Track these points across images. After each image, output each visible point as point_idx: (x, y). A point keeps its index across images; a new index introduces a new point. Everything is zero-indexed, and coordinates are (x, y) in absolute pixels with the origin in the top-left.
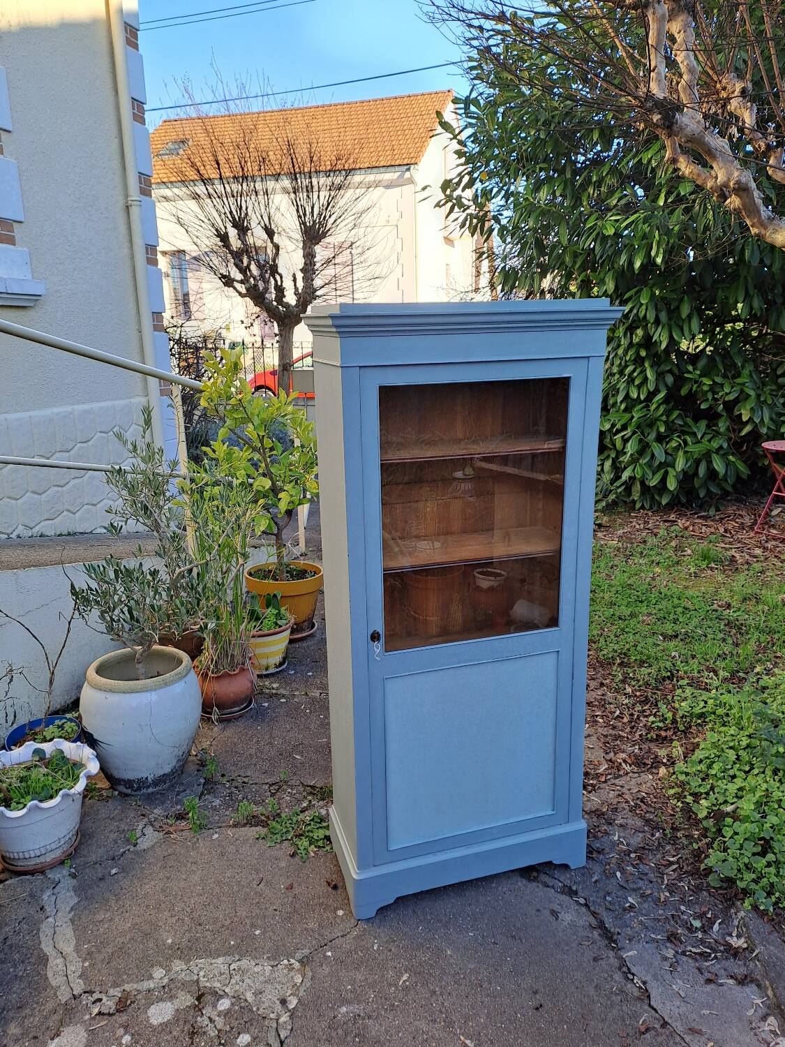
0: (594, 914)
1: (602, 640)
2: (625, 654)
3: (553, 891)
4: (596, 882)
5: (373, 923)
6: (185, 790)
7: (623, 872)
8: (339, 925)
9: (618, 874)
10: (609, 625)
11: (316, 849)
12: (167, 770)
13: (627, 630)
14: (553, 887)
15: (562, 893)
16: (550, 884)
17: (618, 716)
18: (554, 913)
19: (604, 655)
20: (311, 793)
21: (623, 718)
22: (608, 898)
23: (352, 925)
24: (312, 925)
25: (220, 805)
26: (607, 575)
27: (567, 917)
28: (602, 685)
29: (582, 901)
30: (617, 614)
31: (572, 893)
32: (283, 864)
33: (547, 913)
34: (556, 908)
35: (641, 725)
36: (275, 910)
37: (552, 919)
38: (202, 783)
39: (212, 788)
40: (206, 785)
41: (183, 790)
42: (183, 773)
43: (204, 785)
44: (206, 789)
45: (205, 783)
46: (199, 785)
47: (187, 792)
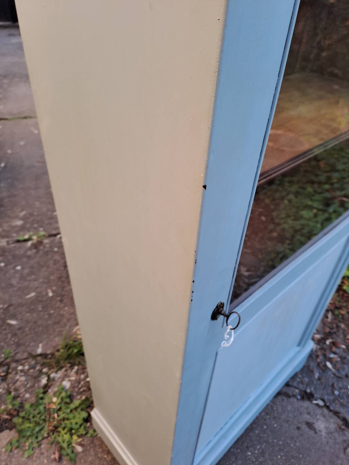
0: (336, 413)
3: (295, 400)
4: (319, 379)
7: (330, 360)
9: (329, 364)
11: (80, 440)
14: (294, 396)
15: (303, 398)
16: (291, 394)
18: (310, 425)
20: (43, 365)
22: (336, 393)
27: (321, 425)
29: (321, 403)
31: (309, 397)
33: (304, 427)
34: (307, 417)
37: (312, 433)
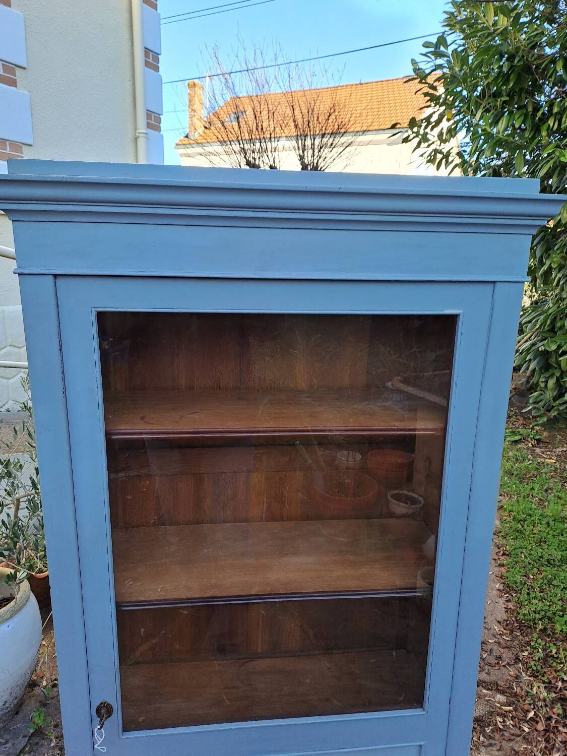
1: (525, 590)
2: (549, 619)
10: (535, 570)
13: (555, 582)
17: (531, 719)
19: (524, 615)
21: (537, 723)
26: (540, 500)
28: (517, 659)
30: (546, 557)
35: (560, 739)
38: (30, 735)
39: (37, 743)
40: (33, 738)
41: (4, 741)
42: (17, 713)
43: (30, 737)
44: (30, 744)
45: (33, 734)
46: (25, 736)
47: (7, 745)
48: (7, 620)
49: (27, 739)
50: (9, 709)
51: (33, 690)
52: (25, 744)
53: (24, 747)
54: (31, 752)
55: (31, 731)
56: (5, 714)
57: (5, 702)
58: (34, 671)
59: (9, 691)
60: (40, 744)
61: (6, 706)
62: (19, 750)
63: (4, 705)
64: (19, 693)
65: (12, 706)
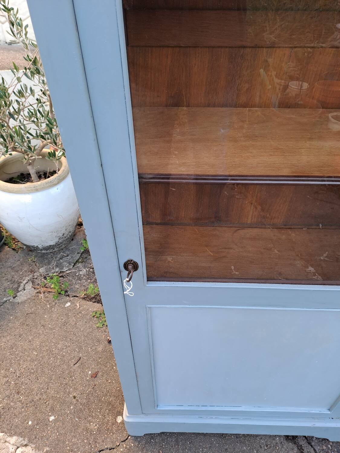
5: (139, 442)
6: (68, 256)
8: (113, 434)
12: (52, 243)
23: (122, 440)
24: (94, 426)
25: (84, 275)
32: (100, 349)
36: (75, 397)
38: (81, 252)
39: (86, 258)
40: (83, 254)
41: (66, 255)
42: (72, 240)
43: (82, 254)
44: (82, 257)
45: (83, 252)
46: (78, 253)
47: (68, 257)
48: (56, 184)
49: (80, 255)
50: (67, 238)
51: (81, 228)
52: (79, 257)
53: (78, 259)
54: (83, 262)
55: (82, 251)
56: (65, 240)
57: (64, 234)
58: (79, 217)
59: (65, 228)
60: (88, 258)
61: (65, 236)
62: (76, 260)
63: (63, 235)
64: (72, 229)
65: (68, 236)
